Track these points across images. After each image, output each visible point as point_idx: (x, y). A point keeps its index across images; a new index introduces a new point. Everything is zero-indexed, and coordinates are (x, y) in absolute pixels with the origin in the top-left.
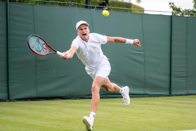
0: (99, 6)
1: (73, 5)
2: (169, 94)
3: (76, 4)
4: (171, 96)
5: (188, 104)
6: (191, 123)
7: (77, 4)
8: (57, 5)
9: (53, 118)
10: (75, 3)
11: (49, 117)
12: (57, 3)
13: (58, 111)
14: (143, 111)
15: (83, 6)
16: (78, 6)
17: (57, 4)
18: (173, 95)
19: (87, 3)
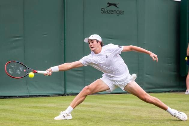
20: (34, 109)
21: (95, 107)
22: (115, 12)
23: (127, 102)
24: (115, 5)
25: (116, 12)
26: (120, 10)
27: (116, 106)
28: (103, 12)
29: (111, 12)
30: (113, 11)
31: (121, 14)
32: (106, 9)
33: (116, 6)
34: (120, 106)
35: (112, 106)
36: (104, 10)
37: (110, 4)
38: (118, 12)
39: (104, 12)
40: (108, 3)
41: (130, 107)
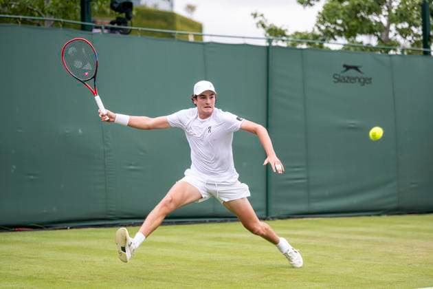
0: (111, 26)
1: (52, 22)
2: (264, 216)
3: (61, 22)
4: (268, 220)
5: (307, 237)
6: (316, 282)
7: (62, 20)
8: (17, 23)
9: (19, 273)
10: (56, 19)
11: (10, 272)
12: (19, 18)
13: (30, 258)
14: (212, 254)
15: (75, 26)
16: (64, 25)
17: (18, 20)
18: (273, 218)
19: (83, 19)
20: (216, 243)
21: (318, 238)
22: (357, 80)
23: (371, 230)
24: (356, 68)
25: (359, 80)
26: (364, 76)
27: (352, 237)
28: (336, 80)
29: (350, 80)
30: (354, 79)
31: (367, 83)
32: (342, 75)
33: (359, 71)
34: (359, 237)
35: (346, 236)
36: (338, 77)
37: (348, 68)
38: (362, 80)
39: (339, 80)
40: (345, 66)
41: (375, 238)
